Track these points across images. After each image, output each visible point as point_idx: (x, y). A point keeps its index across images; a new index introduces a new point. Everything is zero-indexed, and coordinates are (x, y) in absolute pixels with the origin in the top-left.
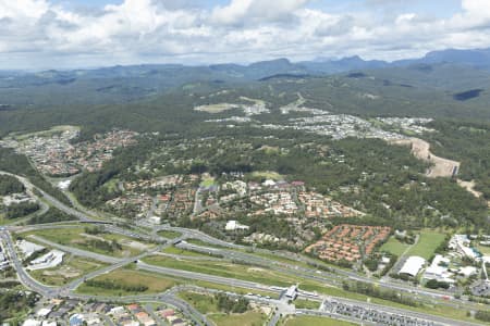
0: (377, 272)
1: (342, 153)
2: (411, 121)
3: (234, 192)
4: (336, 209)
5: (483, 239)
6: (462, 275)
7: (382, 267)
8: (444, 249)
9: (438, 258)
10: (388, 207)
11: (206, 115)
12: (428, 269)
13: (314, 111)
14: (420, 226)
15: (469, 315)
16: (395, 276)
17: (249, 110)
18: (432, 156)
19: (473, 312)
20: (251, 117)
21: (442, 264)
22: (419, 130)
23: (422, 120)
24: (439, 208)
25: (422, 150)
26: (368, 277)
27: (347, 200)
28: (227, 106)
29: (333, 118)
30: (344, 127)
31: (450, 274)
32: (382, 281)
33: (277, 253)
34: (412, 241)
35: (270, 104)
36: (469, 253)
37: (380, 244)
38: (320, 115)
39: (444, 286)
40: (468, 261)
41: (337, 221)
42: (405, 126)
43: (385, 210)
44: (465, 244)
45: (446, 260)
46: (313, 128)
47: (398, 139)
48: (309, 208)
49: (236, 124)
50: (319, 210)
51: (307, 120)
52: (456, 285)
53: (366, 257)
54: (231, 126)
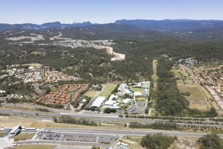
0: (78, 108)
1: (73, 53)
2: (107, 41)
4: (64, 78)
5: (134, 85)
6: (124, 103)
7: (81, 105)
8: (115, 91)
9: (113, 96)
10: (91, 74)
12: (107, 103)
13: (66, 39)
14: (105, 82)
15: (126, 126)
16: (88, 109)
17: (33, 39)
18: (114, 53)
19: (128, 124)
20: (34, 42)
21: (114, 99)
22: (110, 44)
23: (111, 40)
24: (115, 72)
25: (110, 51)
26: (72, 112)
27: (70, 73)
28: (23, 37)
29: (74, 41)
30: (78, 44)
31: (118, 104)
32: (80, 113)
34: (100, 89)
35: (45, 37)
36: (128, 92)
37: (82, 93)
39: (114, 111)
40: (127, 96)
42: (104, 43)
43: (90, 76)
44: (126, 88)
45: (116, 97)
46: (63, 44)
47: (101, 47)
48: (49, 78)
49: (24, 44)
50: (54, 79)
51: (60, 42)
52: (120, 109)
53: (73, 100)
54: (21, 45)
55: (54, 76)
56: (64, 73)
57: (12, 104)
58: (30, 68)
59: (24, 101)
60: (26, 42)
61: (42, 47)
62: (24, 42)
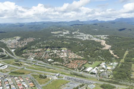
0: (80, 71)
1: (83, 43)
2: (104, 36)
3: (53, 52)
4: (76, 57)
5: (109, 64)
6: (100, 71)
7: (82, 69)
8: (98, 66)
9: (96, 68)
10: (89, 56)
11: (53, 34)
12: (92, 70)
13: (81, 33)
14: (95, 61)
15: (97, 80)
16: (84, 72)
17: (64, 33)
18: (105, 44)
19: (98, 79)
20: (64, 35)
21: (97, 69)
22: (105, 38)
23: (106, 36)
24: (101, 56)
25: (103, 43)
26: (78, 72)
27: (80, 55)
28: (59, 32)
29: (85, 35)
31: (97, 71)
32: (81, 72)
33: (58, 66)
34: (92, 64)
35: (70, 32)
36: (104, 67)
37: (83, 65)
38: (82, 34)
39: (95, 74)
41: (75, 59)
42: (102, 37)
43: (88, 57)
44: (104, 65)
45: (98, 68)
46: (78, 37)
47: (99, 40)
48: (70, 56)
49: (60, 36)
50: (72, 57)
51: (78, 36)
52: (97, 73)
53: (79, 67)
54: (58, 37)
55: (72, 55)
56: (77, 54)
57: (56, 66)
58: (62, 50)
59: (60, 65)
60: (61, 35)
61: (68, 38)
62: (60, 35)
